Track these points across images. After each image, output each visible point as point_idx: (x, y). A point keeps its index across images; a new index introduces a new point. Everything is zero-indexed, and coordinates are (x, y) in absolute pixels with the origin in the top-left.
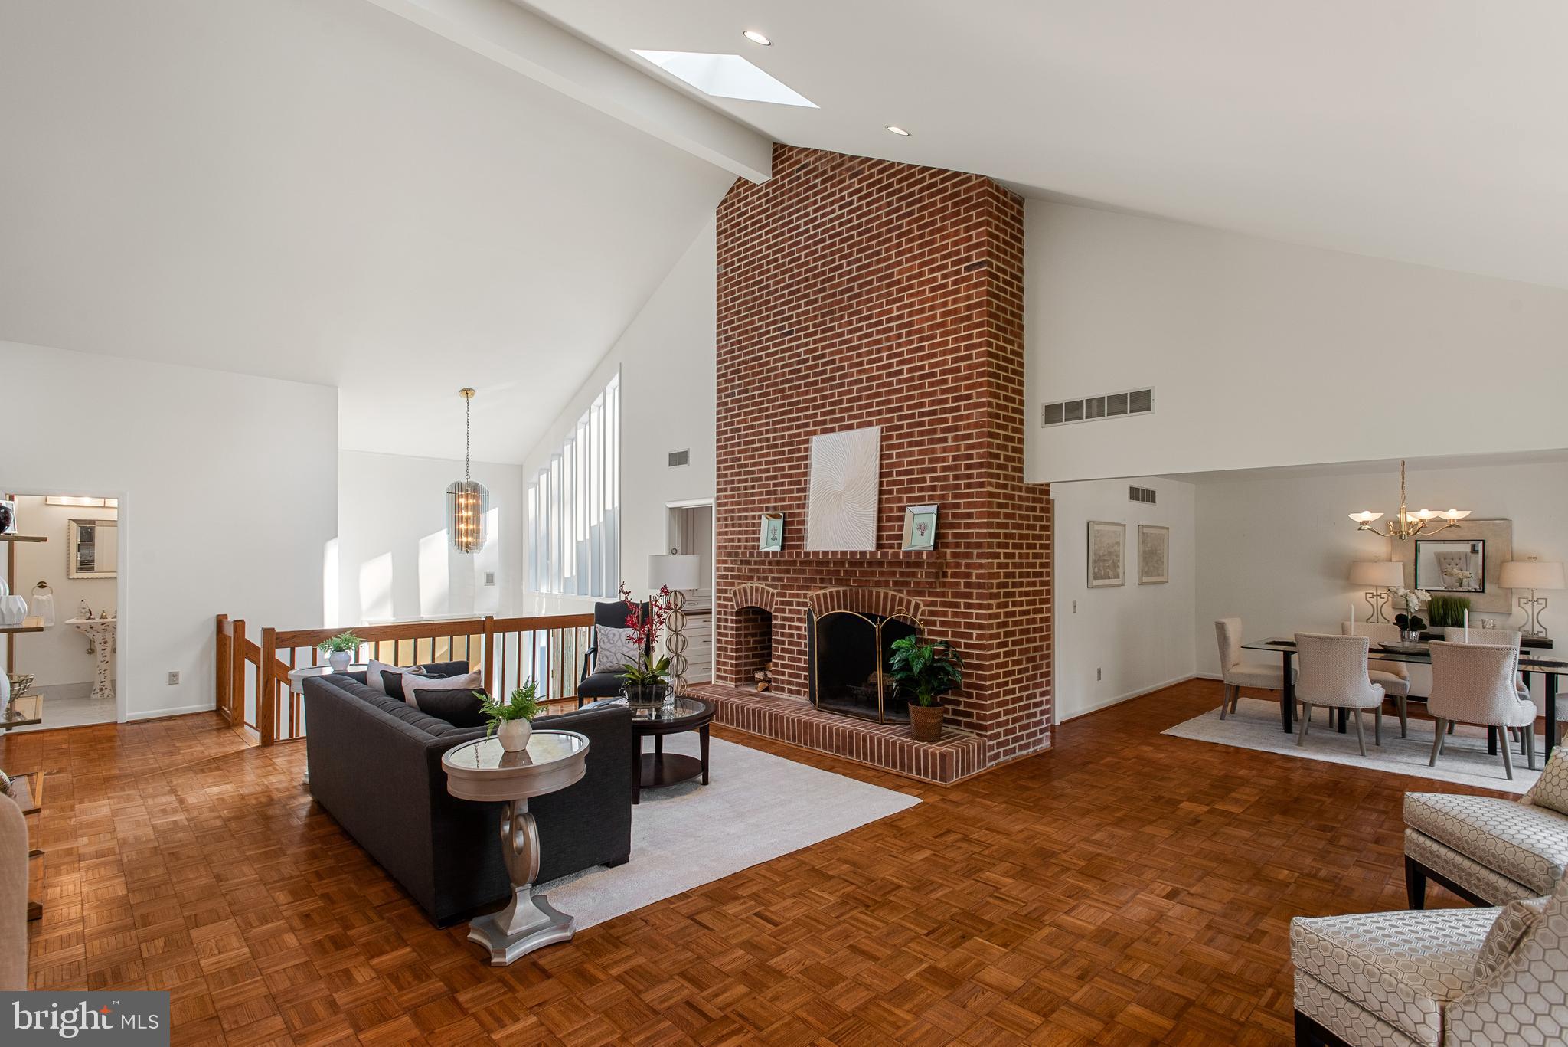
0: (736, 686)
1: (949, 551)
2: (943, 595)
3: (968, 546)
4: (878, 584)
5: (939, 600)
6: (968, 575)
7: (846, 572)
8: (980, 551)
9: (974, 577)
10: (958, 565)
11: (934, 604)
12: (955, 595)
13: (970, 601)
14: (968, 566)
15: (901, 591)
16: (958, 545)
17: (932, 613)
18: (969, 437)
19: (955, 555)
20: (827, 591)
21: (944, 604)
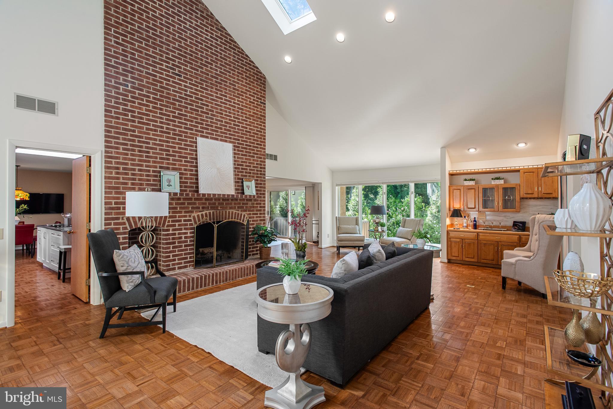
2: (253, 211)
3: (260, 194)
6: (261, 204)
7: (219, 203)
10: (258, 201)
11: (250, 214)
12: (257, 211)
13: (261, 212)
15: (238, 211)
16: (257, 194)
17: (249, 218)
19: (257, 197)
20: (204, 213)
21: (253, 214)
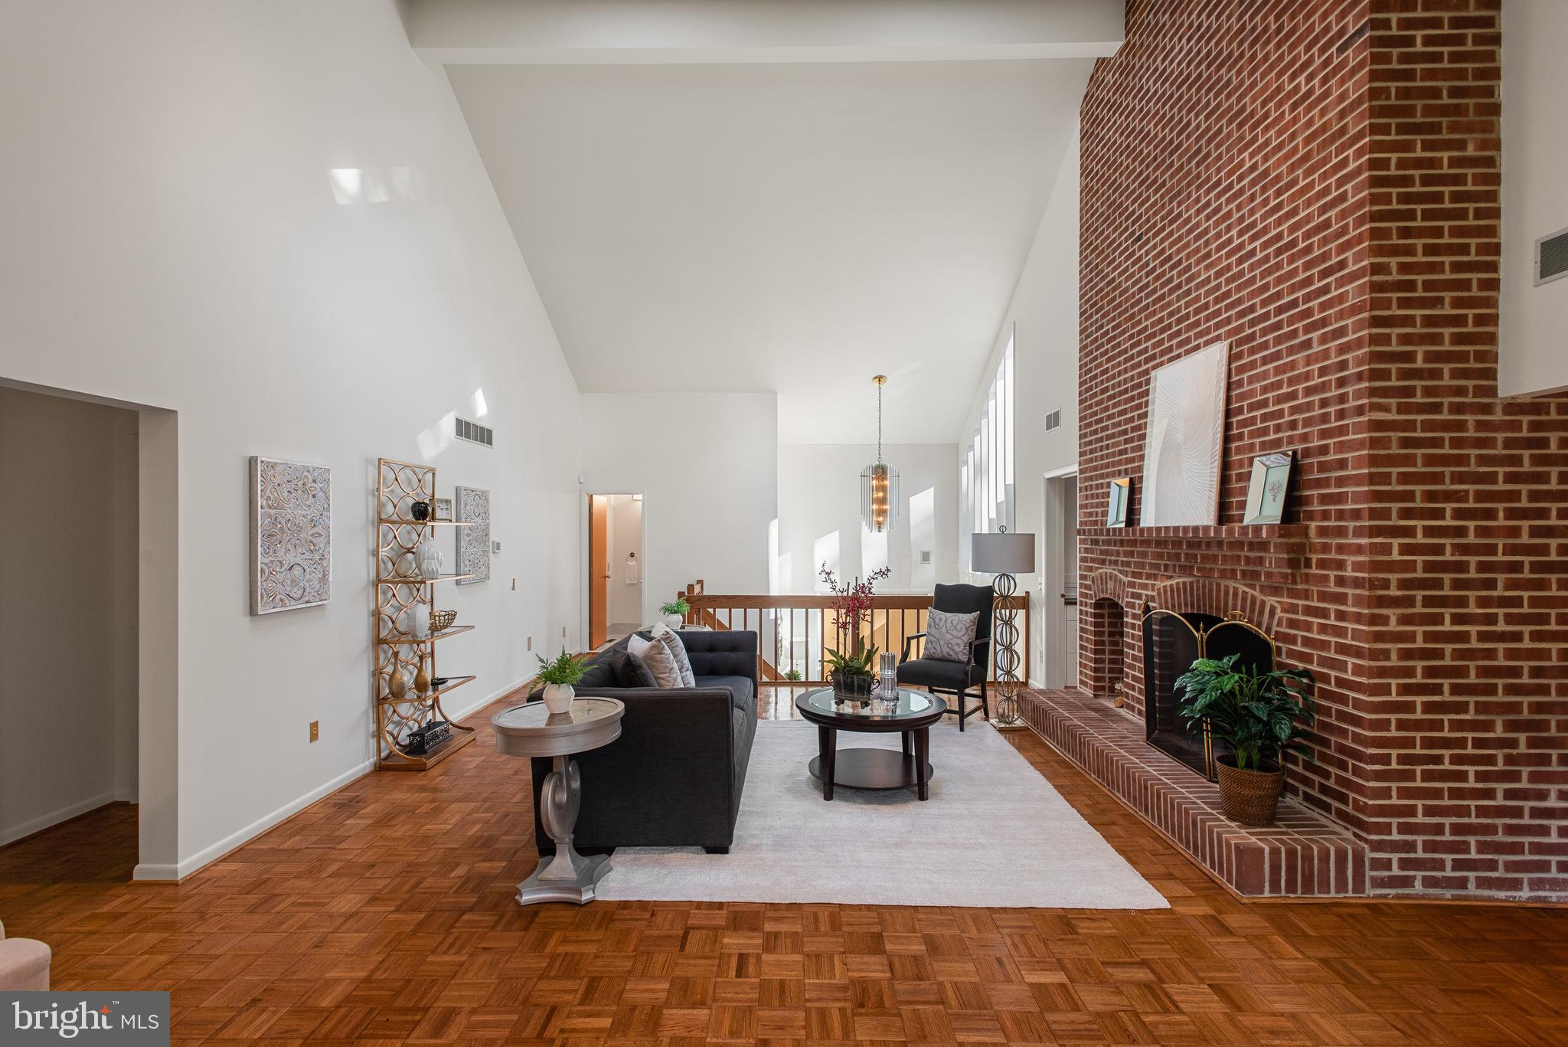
0: (1095, 696)
1: (1313, 525)
2: (1306, 595)
3: (1341, 515)
4: (1223, 574)
5: (1301, 602)
6: (1340, 565)
8: (1358, 524)
9: (1349, 568)
10: (1326, 548)
11: (1293, 609)
12: (1324, 597)
13: (1343, 608)
14: (1341, 549)
15: (1252, 586)
16: (1325, 515)
17: (1292, 624)
18: (1341, 332)
19: (1323, 532)
20: (1173, 582)
21: (1308, 611)
